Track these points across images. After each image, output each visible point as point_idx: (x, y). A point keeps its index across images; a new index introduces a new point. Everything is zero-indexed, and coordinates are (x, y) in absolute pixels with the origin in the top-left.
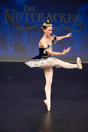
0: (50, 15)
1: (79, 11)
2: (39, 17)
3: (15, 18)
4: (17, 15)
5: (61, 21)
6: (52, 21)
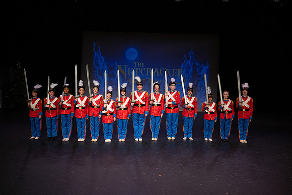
1: (182, 66)
2: (147, 72)
4: (129, 70)
6: (158, 75)
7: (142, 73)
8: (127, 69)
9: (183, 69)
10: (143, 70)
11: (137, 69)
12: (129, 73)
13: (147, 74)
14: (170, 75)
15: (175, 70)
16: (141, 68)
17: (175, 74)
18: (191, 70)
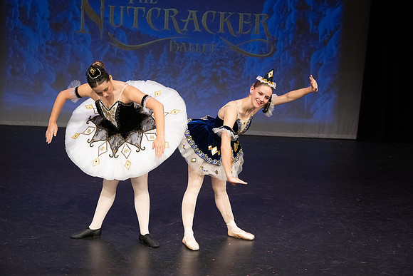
0: (193, 13)
1: (266, 5)
2: (166, 19)
3: (106, 19)
4: (112, 12)
5: (221, 30)
6: (197, 29)
7: (150, 22)
8: (107, 10)
9: (270, 13)
10: (155, 12)
11: (136, 9)
12: (111, 21)
13: (166, 27)
14: (230, 29)
15: (246, 18)
16: (148, 6)
17: (246, 27)
18: (292, 17)
